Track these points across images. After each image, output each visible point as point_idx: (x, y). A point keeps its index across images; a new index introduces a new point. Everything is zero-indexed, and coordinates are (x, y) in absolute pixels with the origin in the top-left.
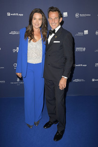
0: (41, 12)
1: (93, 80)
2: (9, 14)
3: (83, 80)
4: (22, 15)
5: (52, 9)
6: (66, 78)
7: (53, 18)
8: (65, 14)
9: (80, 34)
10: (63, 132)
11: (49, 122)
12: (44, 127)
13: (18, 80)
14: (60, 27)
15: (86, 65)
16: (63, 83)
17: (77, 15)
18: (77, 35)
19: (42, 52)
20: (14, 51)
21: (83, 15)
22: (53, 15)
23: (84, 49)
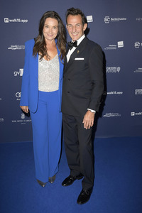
0: (56, 16)
1: (133, 114)
2: (7, 21)
3: (117, 115)
4: (26, 21)
5: (72, 11)
6: (93, 111)
7: (74, 24)
8: (89, 19)
9: (112, 47)
10: (90, 191)
11: (70, 176)
12: (63, 184)
13: (23, 116)
14: (84, 37)
15: (121, 93)
16: (89, 119)
17: (106, 20)
18: (108, 48)
19: (58, 75)
20: (16, 74)
21: (116, 19)
22: (74, 21)
23: (119, 69)
